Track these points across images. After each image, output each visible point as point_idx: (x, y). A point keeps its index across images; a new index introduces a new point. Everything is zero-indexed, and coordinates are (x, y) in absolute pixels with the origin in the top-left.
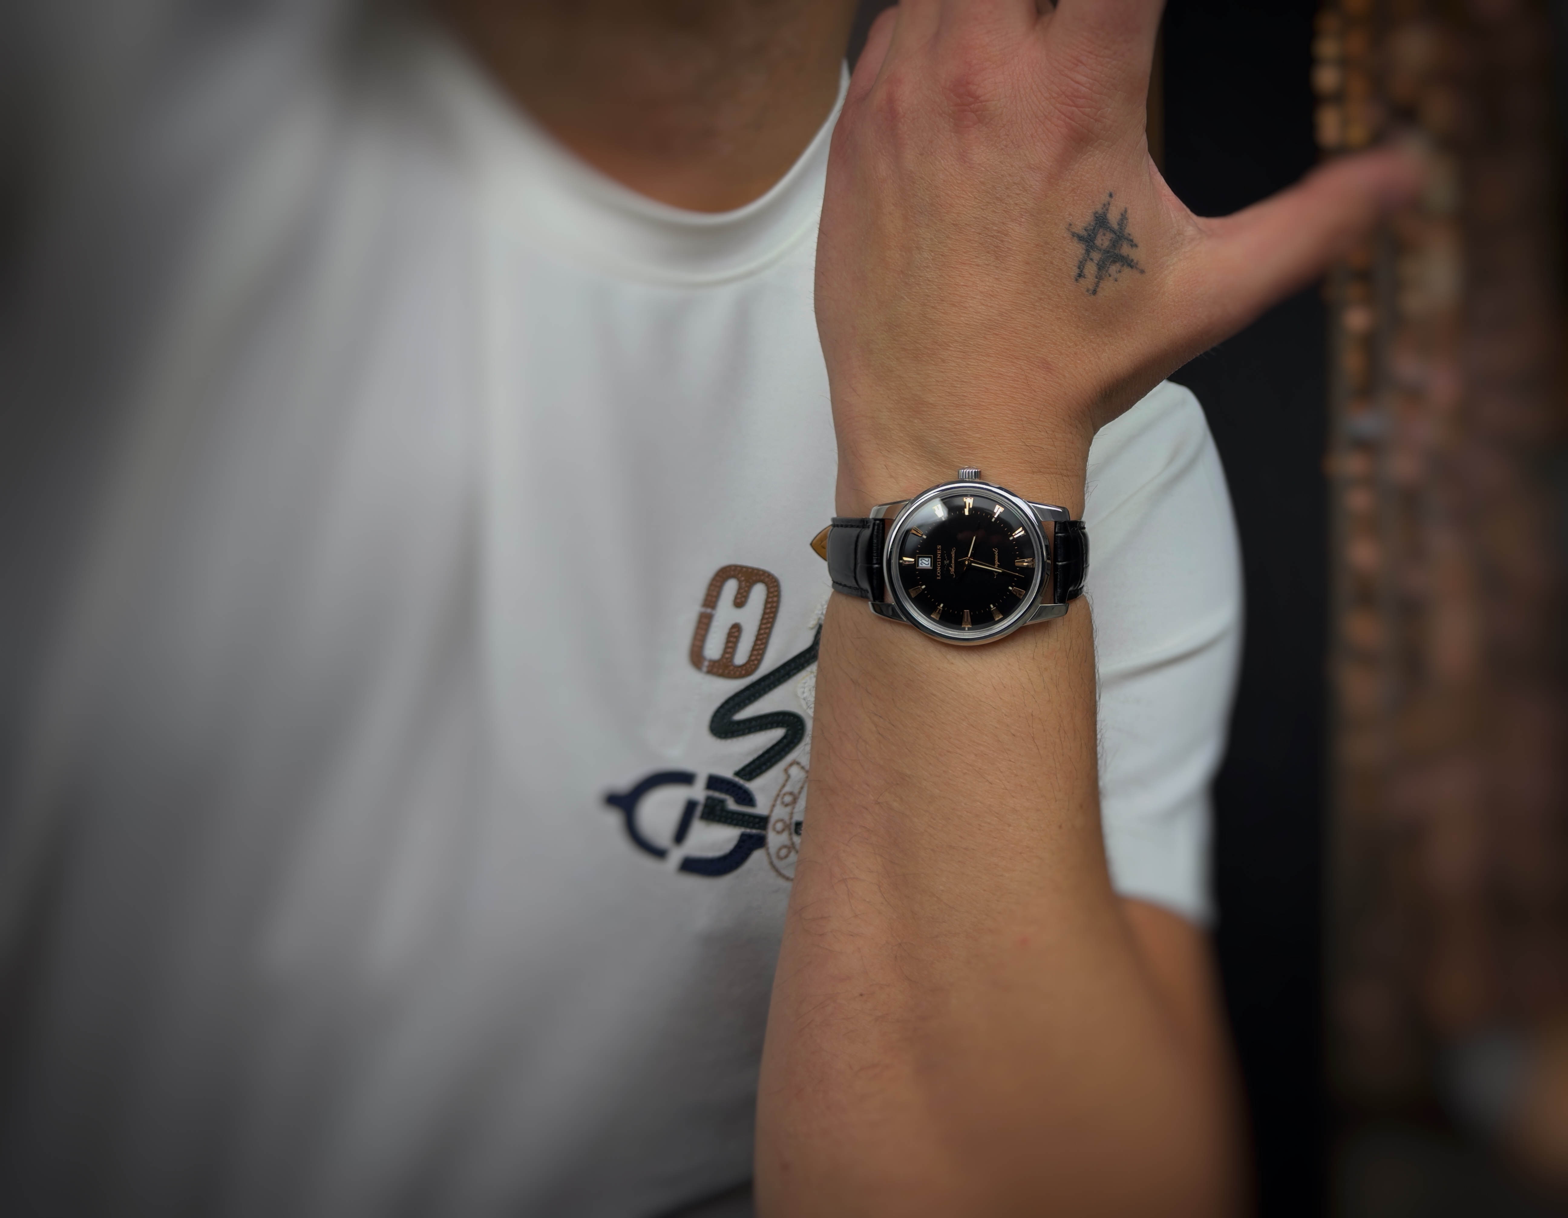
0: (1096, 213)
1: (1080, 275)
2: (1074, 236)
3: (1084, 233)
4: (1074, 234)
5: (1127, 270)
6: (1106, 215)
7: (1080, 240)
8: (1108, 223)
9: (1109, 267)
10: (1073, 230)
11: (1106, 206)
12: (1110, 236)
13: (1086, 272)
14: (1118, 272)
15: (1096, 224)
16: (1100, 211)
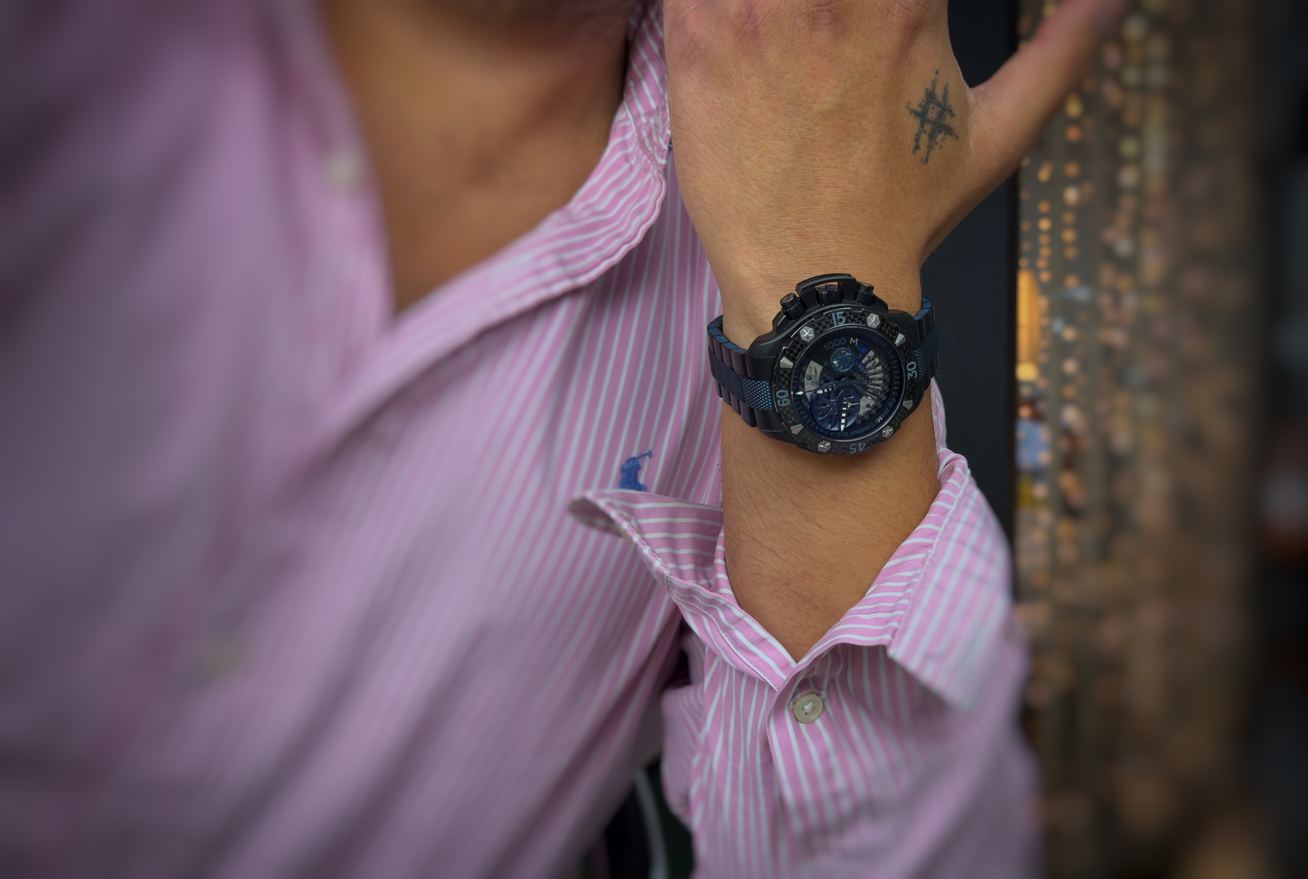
0: (928, 89)
1: (917, 147)
2: (911, 113)
3: (919, 109)
4: (911, 111)
5: (949, 138)
6: (934, 90)
7: (916, 116)
8: (936, 97)
9: (936, 138)
10: (911, 108)
11: (934, 83)
12: (938, 109)
13: (921, 144)
14: (942, 140)
15: (927, 100)
16: (930, 88)
